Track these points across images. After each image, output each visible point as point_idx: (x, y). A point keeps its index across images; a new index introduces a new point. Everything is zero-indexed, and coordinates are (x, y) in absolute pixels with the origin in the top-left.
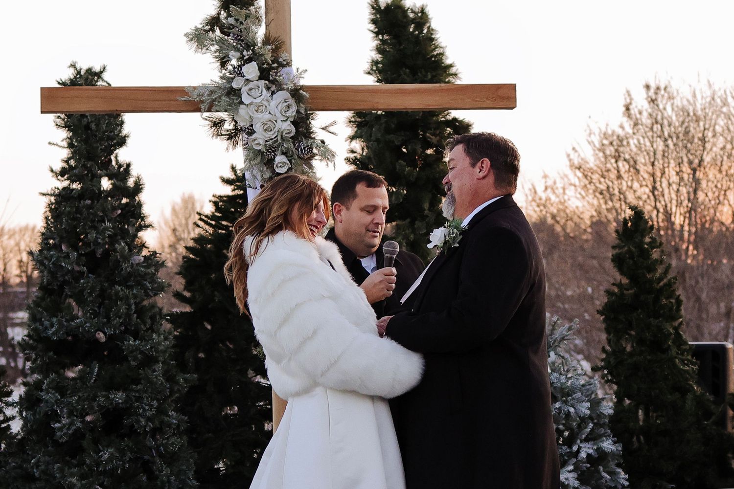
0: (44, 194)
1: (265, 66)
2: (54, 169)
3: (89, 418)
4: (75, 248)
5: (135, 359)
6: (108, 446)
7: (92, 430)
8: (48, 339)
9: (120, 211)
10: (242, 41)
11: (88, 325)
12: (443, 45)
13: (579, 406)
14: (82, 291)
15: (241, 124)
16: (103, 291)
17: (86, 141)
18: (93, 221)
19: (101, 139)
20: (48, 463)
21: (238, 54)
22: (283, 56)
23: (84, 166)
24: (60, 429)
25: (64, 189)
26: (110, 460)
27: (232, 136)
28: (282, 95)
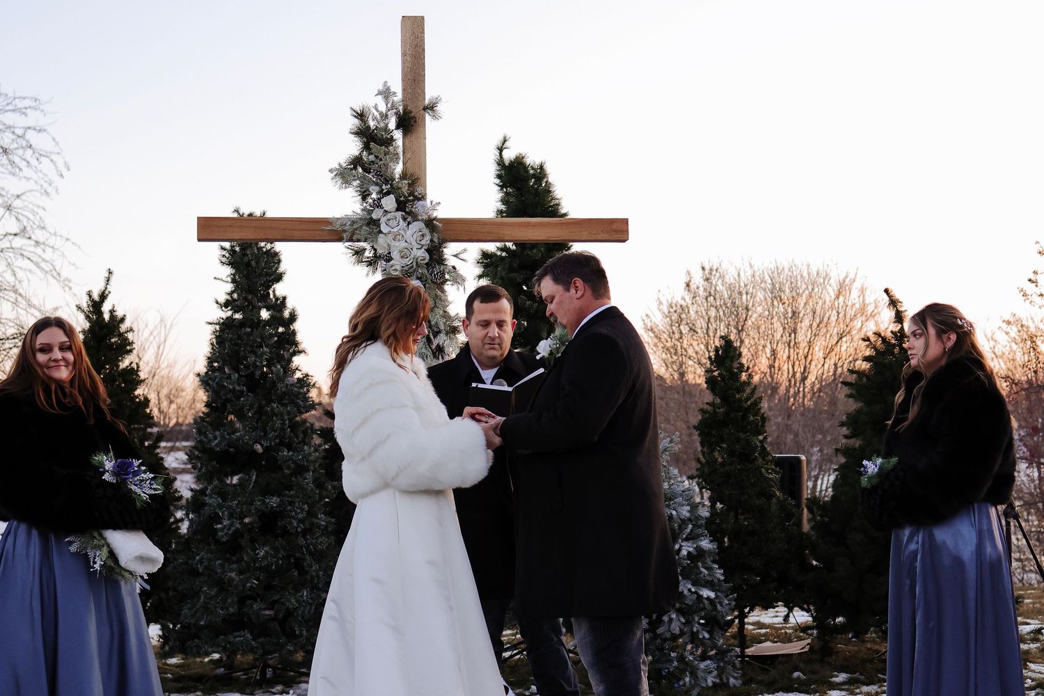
0: (210, 324)
1: (402, 199)
2: (219, 301)
3: (247, 520)
4: (236, 369)
5: (289, 468)
6: (264, 545)
7: (250, 531)
8: (212, 449)
9: (276, 338)
10: (382, 176)
11: (247, 437)
12: (558, 197)
13: (679, 509)
14: (242, 408)
15: (380, 251)
16: (261, 407)
17: (247, 277)
18: (252, 347)
19: (260, 275)
20: (210, 560)
21: (377, 188)
22: (419, 190)
23: (246, 299)
24: (222, 530)
25: (227, 318)
26: (265, 557)
27: (372, 263)
28: (417, 226)
